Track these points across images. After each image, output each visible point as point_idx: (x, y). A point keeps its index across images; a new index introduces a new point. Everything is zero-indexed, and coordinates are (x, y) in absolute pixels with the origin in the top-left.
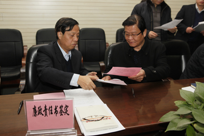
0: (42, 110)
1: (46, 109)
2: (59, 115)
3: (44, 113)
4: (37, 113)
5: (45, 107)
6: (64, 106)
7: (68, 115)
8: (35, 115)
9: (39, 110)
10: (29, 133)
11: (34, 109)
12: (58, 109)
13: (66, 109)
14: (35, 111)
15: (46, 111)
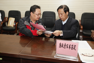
1: (65, 45)
3: (64, 47)
4: (61, 46)
6: (74, 45)
7: (75, 50)
8: (60, 47)
9: (62, 45)
10: (56, 54)
11: (60, 44)
12: (71, 46)
13: (75, 47)
14: (60, 45)
15: (65, 46)
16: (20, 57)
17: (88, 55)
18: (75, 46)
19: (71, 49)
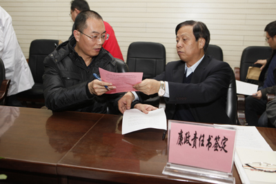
0: (191, 138)
1: (195, 138)
2: (212, 149)
3: (192, 143)
4: (183, 141)
5: (195, 134)
6: (222, 138)
7: (226, 151)
8: (180, 143)
9: (187, 138)
10: (169, 165)
11: (181, 134)
12: (213, 141)
13: (224, 143)
14: (181, 138)
15: (196, 140)
16: (62, 172)
17: (264, 167)
18: (225, 139)
19: (214, 148)
